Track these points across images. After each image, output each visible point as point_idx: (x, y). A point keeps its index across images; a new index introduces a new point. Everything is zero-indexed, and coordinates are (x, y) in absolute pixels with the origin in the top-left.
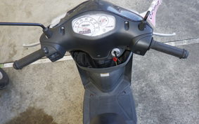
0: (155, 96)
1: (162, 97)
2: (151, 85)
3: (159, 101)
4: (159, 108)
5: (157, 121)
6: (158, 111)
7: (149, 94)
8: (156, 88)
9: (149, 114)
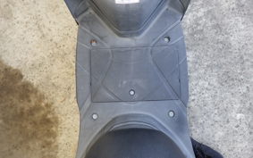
0: (220, 38)
1: (233, 40)
2: (217, 15)
3: (227, 46)
4: (223, 60)
5: (216, 84)
6: (219, 67)
7: (210, 34)
8: (226, 21)
9: (202, 71)
